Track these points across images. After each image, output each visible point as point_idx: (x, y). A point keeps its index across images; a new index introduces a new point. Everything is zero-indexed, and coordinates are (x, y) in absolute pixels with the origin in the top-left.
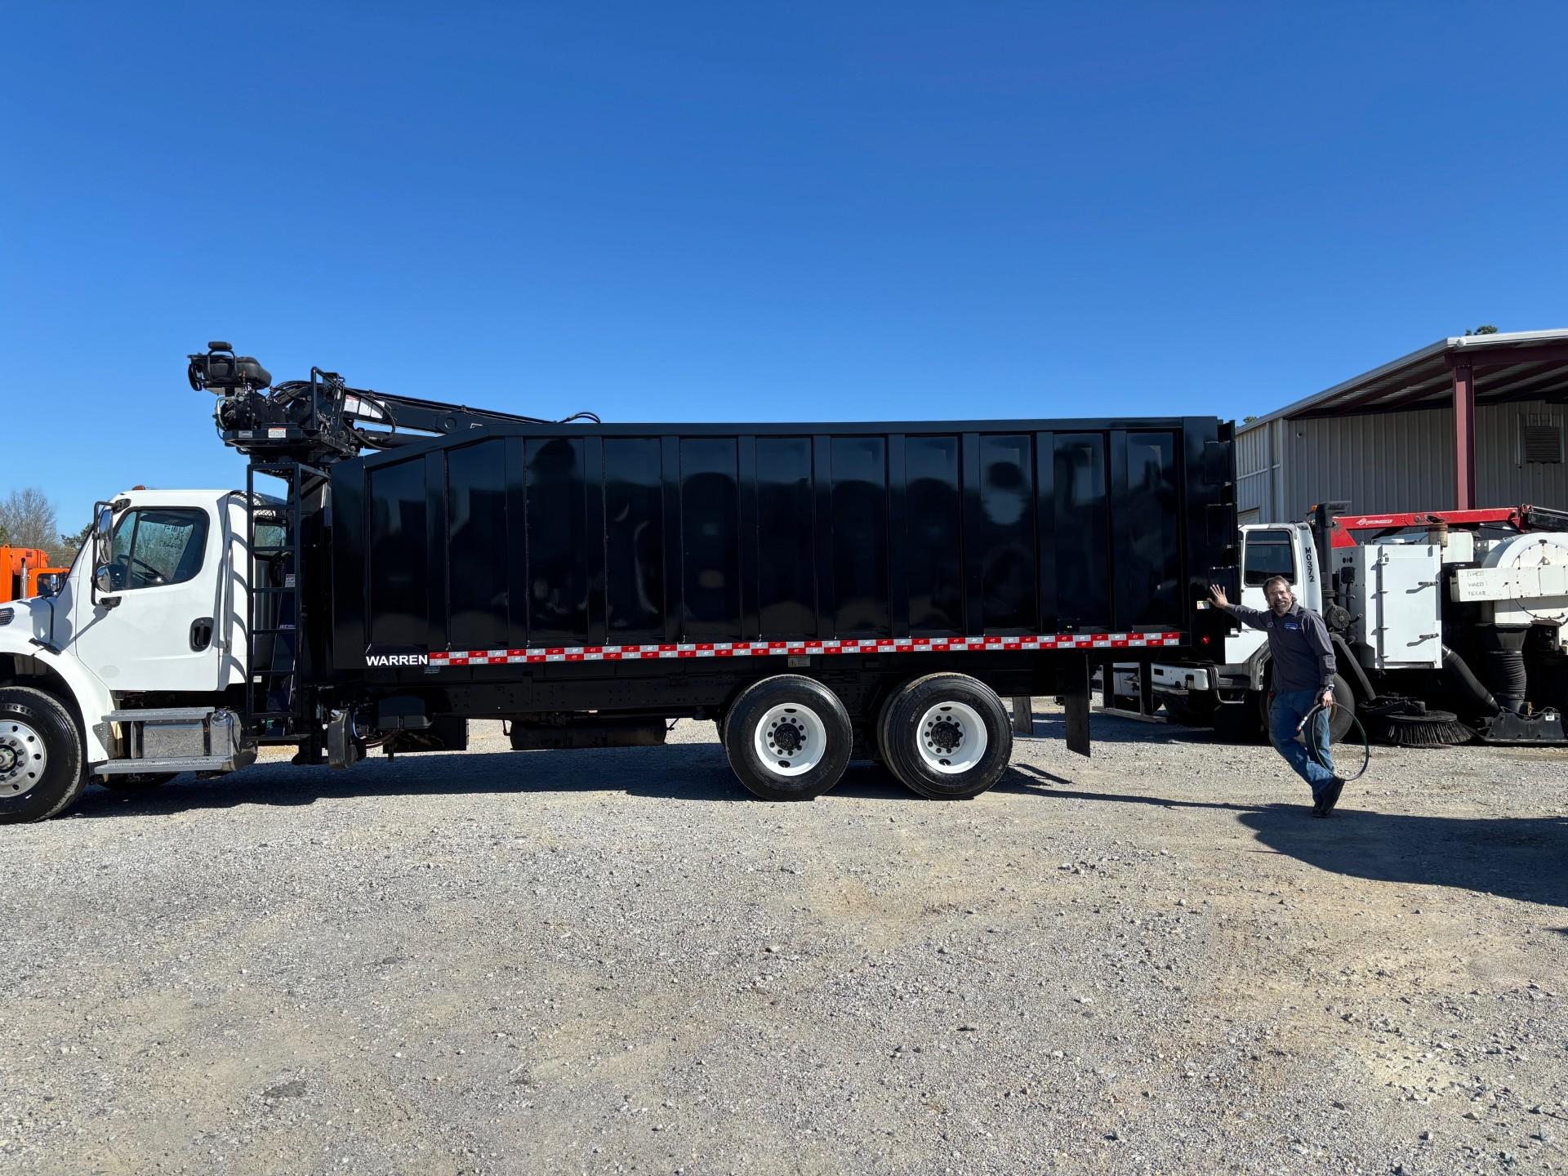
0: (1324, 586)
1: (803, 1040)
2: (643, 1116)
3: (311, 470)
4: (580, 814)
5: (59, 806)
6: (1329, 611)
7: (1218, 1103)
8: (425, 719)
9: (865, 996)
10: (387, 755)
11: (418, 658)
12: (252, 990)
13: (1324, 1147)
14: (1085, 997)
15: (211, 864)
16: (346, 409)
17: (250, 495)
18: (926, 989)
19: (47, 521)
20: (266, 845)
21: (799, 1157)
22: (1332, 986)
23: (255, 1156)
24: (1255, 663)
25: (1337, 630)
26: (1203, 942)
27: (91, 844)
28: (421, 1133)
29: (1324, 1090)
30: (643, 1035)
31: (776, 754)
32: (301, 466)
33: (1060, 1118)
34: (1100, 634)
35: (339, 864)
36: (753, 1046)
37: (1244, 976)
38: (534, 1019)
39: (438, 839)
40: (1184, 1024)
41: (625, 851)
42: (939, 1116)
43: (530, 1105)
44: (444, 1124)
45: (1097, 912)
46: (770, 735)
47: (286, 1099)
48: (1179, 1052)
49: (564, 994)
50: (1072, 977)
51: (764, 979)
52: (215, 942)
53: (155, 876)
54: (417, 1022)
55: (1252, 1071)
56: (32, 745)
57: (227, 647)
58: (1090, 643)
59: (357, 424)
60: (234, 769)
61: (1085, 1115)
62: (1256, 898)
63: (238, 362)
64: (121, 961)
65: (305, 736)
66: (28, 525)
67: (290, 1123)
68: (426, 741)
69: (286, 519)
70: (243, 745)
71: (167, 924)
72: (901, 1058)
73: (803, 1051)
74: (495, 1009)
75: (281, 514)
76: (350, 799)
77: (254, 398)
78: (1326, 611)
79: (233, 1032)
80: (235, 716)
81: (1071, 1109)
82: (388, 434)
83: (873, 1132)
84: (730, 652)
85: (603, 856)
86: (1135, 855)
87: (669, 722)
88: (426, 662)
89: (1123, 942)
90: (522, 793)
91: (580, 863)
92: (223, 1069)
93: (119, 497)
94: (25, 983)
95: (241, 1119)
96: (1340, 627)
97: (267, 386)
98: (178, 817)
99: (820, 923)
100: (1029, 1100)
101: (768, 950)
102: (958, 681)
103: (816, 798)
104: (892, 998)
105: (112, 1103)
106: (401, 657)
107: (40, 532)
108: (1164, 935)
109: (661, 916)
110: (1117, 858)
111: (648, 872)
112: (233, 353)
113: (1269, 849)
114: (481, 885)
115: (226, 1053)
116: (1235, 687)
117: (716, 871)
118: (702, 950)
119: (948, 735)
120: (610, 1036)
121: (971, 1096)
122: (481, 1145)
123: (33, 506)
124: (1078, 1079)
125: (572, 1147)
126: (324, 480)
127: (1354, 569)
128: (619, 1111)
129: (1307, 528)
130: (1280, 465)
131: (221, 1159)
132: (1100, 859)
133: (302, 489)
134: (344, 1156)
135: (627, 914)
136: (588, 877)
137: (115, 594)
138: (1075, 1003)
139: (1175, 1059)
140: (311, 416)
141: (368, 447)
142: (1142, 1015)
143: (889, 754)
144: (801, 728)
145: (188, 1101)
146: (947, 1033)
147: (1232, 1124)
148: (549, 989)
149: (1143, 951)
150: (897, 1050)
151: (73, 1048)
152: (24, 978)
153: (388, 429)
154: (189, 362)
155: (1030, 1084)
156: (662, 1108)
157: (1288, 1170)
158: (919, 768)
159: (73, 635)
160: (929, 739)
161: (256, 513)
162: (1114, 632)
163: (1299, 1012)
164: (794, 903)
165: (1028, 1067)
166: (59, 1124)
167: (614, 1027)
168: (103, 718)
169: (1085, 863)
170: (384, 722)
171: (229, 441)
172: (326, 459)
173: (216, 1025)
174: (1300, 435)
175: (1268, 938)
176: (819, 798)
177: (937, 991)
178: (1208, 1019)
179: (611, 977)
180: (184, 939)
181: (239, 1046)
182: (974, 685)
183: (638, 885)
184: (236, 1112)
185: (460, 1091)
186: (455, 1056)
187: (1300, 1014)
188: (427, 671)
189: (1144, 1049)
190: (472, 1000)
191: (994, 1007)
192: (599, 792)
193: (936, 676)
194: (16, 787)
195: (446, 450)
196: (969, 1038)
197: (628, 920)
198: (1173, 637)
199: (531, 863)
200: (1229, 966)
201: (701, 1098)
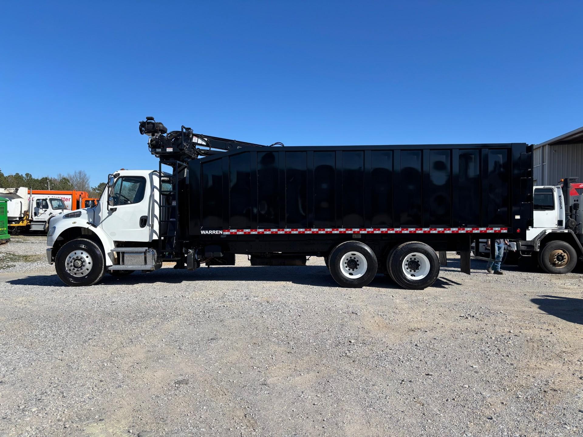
0: (566, 211)
1: (366, 375)
2: (309, 399)
3: (181, 163)
4: (276, 289)
5: (97, 280)
6: (568, 220)
7: (532, 408)
8: (221, 253)
9: (388, 360)
10: (207, 266)
11: (219, 232)
12: (167, 347)
13: (576, 427)
14: (475, 365)
15: (148, 302)
16: (193, 141)
17: (160, 172)
18: (412, 359)
19: (86, 182)
20: (166, 297)
21: (369, 418)
22: (574, 366)
23: (173, 404)
24: (536, 241)
25: (571, 228)
26: (521, 347)
27: (108, 294)
28: (230, 400)
29: (574, 405)
30: (307, 370)
31: (348, 270)
32: (178, 162)
33: (469, 410)
34: (476, 227)
35: (193, 304)
36: (348, 376)
37: (538, 360)
38: (266, 362)
39: (226, 296)
40: (516, 378)
41: (294, 303)
42: (421, 406)
43: (268, 393)
44: (238, 397)
45: (477, 333)
46: (346, 263)
47: (182, 385)
48: (514, 388)
49: (276, 354)
50: (469, 357)
51: (350, 352)
52: (153, 329)
53: (130, 306)
54: (225, 361)
55: (544, 396)
56: (88, 259)
57: (152, 226)
58: (472, 231)
59: (197, 147)
60: (155, 270)
61: (479, 410)
62: (541, 331)
63: (156, 124)
64: (122, 334)
65: (179, 258)
66: (80, 183)
67: (184, 393)
68: (221, 262)
69: (172, 181)
70: (157, 261)
71: (136, 323)
72: (404, 384)
73: (367, 379)
74: (252, 358)
75: (170, 179)
76: (194, 281)
77: (161, 137)
78: (567, 221)
79: (162, 361)
80: (155, 251)
81: (473, 407)
82: (208, 150)
83: (396, 411)
84: (331, 232)
85: (286, 305)
86: (490, 312)
87: (307, 257)
88: (222, 233)
89: (488, 345)
90: (255, 281)
91: (278, 307)
92: (159, 374)
93: (116, 173)
94: (90, 341)
95: (167, 391)
96: (572, 227)
97: (166, 132)
98: (136, 286)
99: (369, 333)
100: (456, 403)
101: (350, 342)
102: (419, 245)
103: (363, 287)
104: (399, 361)
105: (123, 383)
106: (213, 231)
107: (84, 186)
108: (505, 344)
109: (309, 327)
110: (483, 313)
111: (303, 311)
112: (154, 121)
113: (545, 313)
114: (243, 313)
115: (160, 368)
116: (527, 250)
117: (328, 312)
118: (325, 340)
119: (414, 265)
120: (295, 370)
121: (433, 400)
122: (252, 406)
123: (82, 177)
124: (475, 396)
125: (284, 409)
126: (186, 167)
127: (579, 204)
128: (300, 397)
129: (560, 188)
130: (546, 163)
131: (162, 405)
132: (476, 314)
133: (178, 170)
134: (204, 406)
135: (297, 326)
136: (281, 312)
137: (115, 207)
138: (471, 367)
139: (513, 391)
140: (181, 143)
141: (201, 155)
142: (499, 373)
143: (391, 272)
144: (358, 261)
145: (149, 384)
146: (421, 376)
147: (538, 416)
148: (271, 352)
149: (497, 349)
150: (403, 381)
151: (108, 364)
152: (90, 339)
153: (208, 148)
154: (140, 124)
155: (456, 397)
156: (316, 397)
157: (562, 435)
158: (403, 277)
159: (101, 221)
160: (407, 267)
161: (162, 178)
162: (481, 227)
163: (562, 375)
164: (358, 325)
165: (455, 390)
166: (106, 390)
167: (296, 367)
168: (111, 250)
169: (470, 315)
170: (207, 254)
171: (153, 153)
172: (186, 159)
173: (156, 358)
174: (555, 151)
175: (547, 347)
176: (364, 287)
177: (416, 360)
178: (525, 376)
179: (293, 349)
180: (142, 328)
181: (164, 366)
182: (425, 246)
183: (300, 316)
184: (165, 389)
185: (242, 386)
186: (240, 374)
187: (562, 376)
188: (222, 236)
189: (500, 386)
190: (243, 354)
191: (439, 367)
192: (282, 282)
193: (411, 243)
194: (82, 273)
195: (229, 156)
196: (430, 378)
197: (297, 328)
198: (505, 230)
199: (260, 306)
200: (532, 357)
201: (330, 394)
